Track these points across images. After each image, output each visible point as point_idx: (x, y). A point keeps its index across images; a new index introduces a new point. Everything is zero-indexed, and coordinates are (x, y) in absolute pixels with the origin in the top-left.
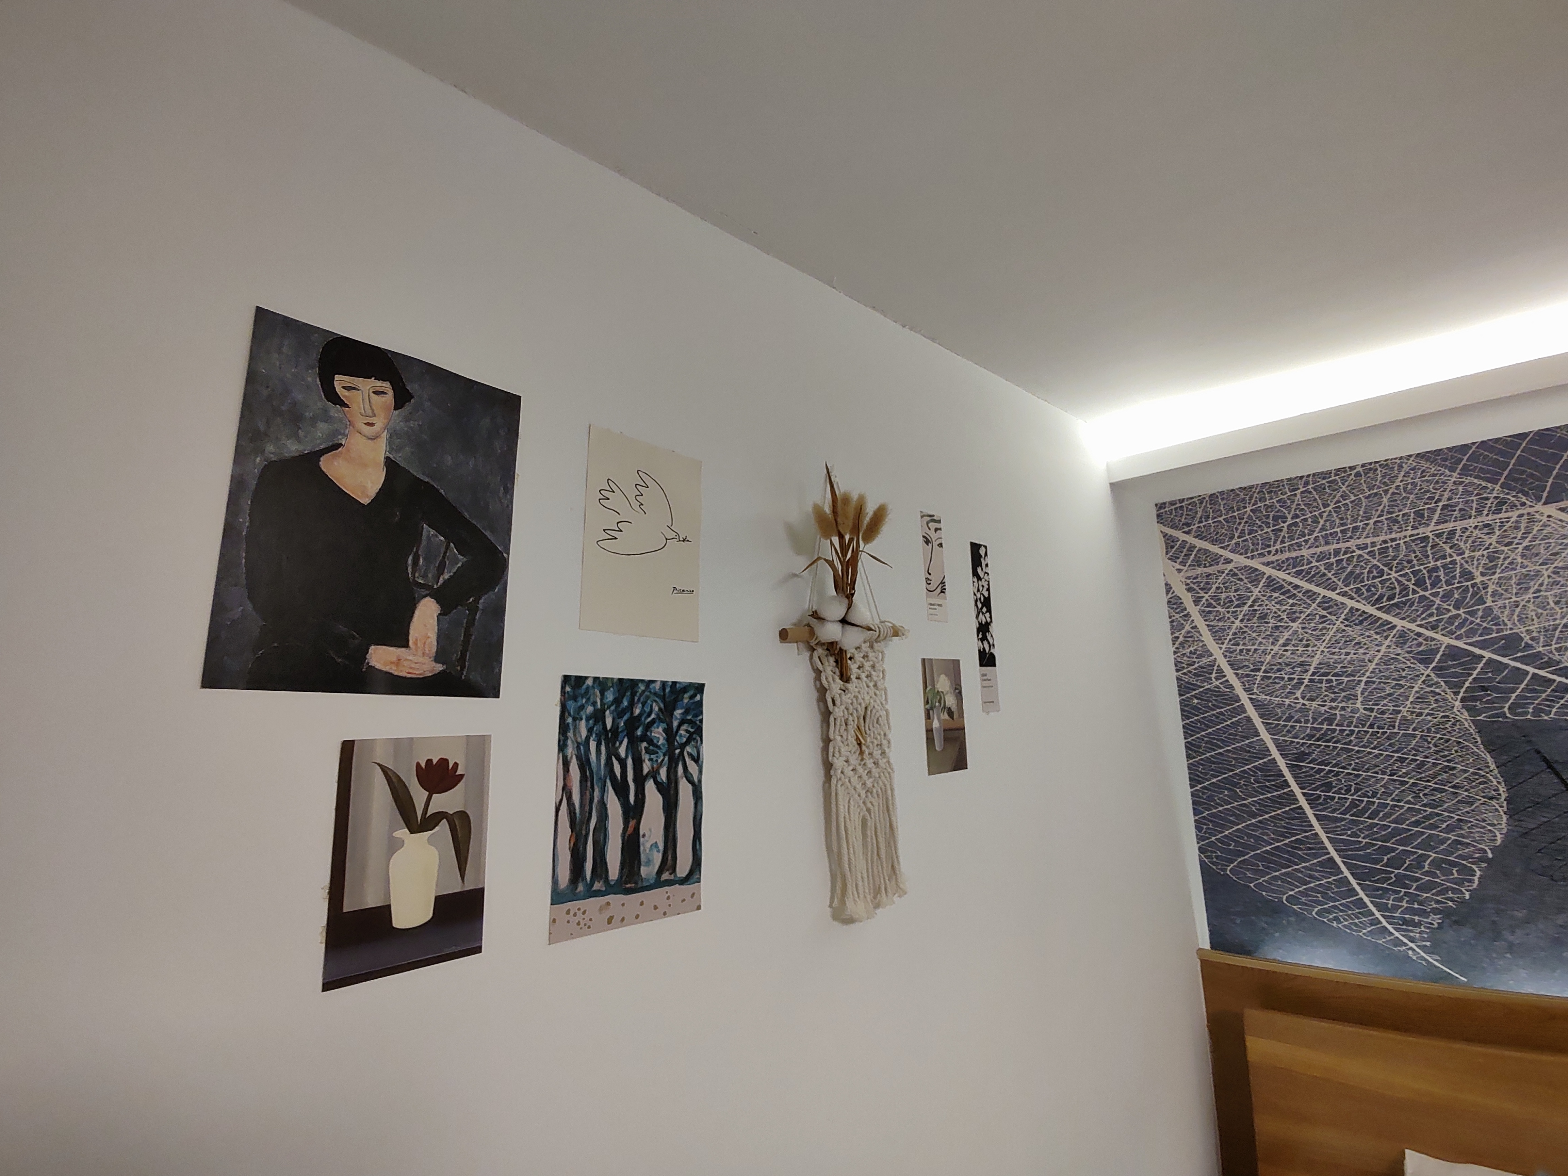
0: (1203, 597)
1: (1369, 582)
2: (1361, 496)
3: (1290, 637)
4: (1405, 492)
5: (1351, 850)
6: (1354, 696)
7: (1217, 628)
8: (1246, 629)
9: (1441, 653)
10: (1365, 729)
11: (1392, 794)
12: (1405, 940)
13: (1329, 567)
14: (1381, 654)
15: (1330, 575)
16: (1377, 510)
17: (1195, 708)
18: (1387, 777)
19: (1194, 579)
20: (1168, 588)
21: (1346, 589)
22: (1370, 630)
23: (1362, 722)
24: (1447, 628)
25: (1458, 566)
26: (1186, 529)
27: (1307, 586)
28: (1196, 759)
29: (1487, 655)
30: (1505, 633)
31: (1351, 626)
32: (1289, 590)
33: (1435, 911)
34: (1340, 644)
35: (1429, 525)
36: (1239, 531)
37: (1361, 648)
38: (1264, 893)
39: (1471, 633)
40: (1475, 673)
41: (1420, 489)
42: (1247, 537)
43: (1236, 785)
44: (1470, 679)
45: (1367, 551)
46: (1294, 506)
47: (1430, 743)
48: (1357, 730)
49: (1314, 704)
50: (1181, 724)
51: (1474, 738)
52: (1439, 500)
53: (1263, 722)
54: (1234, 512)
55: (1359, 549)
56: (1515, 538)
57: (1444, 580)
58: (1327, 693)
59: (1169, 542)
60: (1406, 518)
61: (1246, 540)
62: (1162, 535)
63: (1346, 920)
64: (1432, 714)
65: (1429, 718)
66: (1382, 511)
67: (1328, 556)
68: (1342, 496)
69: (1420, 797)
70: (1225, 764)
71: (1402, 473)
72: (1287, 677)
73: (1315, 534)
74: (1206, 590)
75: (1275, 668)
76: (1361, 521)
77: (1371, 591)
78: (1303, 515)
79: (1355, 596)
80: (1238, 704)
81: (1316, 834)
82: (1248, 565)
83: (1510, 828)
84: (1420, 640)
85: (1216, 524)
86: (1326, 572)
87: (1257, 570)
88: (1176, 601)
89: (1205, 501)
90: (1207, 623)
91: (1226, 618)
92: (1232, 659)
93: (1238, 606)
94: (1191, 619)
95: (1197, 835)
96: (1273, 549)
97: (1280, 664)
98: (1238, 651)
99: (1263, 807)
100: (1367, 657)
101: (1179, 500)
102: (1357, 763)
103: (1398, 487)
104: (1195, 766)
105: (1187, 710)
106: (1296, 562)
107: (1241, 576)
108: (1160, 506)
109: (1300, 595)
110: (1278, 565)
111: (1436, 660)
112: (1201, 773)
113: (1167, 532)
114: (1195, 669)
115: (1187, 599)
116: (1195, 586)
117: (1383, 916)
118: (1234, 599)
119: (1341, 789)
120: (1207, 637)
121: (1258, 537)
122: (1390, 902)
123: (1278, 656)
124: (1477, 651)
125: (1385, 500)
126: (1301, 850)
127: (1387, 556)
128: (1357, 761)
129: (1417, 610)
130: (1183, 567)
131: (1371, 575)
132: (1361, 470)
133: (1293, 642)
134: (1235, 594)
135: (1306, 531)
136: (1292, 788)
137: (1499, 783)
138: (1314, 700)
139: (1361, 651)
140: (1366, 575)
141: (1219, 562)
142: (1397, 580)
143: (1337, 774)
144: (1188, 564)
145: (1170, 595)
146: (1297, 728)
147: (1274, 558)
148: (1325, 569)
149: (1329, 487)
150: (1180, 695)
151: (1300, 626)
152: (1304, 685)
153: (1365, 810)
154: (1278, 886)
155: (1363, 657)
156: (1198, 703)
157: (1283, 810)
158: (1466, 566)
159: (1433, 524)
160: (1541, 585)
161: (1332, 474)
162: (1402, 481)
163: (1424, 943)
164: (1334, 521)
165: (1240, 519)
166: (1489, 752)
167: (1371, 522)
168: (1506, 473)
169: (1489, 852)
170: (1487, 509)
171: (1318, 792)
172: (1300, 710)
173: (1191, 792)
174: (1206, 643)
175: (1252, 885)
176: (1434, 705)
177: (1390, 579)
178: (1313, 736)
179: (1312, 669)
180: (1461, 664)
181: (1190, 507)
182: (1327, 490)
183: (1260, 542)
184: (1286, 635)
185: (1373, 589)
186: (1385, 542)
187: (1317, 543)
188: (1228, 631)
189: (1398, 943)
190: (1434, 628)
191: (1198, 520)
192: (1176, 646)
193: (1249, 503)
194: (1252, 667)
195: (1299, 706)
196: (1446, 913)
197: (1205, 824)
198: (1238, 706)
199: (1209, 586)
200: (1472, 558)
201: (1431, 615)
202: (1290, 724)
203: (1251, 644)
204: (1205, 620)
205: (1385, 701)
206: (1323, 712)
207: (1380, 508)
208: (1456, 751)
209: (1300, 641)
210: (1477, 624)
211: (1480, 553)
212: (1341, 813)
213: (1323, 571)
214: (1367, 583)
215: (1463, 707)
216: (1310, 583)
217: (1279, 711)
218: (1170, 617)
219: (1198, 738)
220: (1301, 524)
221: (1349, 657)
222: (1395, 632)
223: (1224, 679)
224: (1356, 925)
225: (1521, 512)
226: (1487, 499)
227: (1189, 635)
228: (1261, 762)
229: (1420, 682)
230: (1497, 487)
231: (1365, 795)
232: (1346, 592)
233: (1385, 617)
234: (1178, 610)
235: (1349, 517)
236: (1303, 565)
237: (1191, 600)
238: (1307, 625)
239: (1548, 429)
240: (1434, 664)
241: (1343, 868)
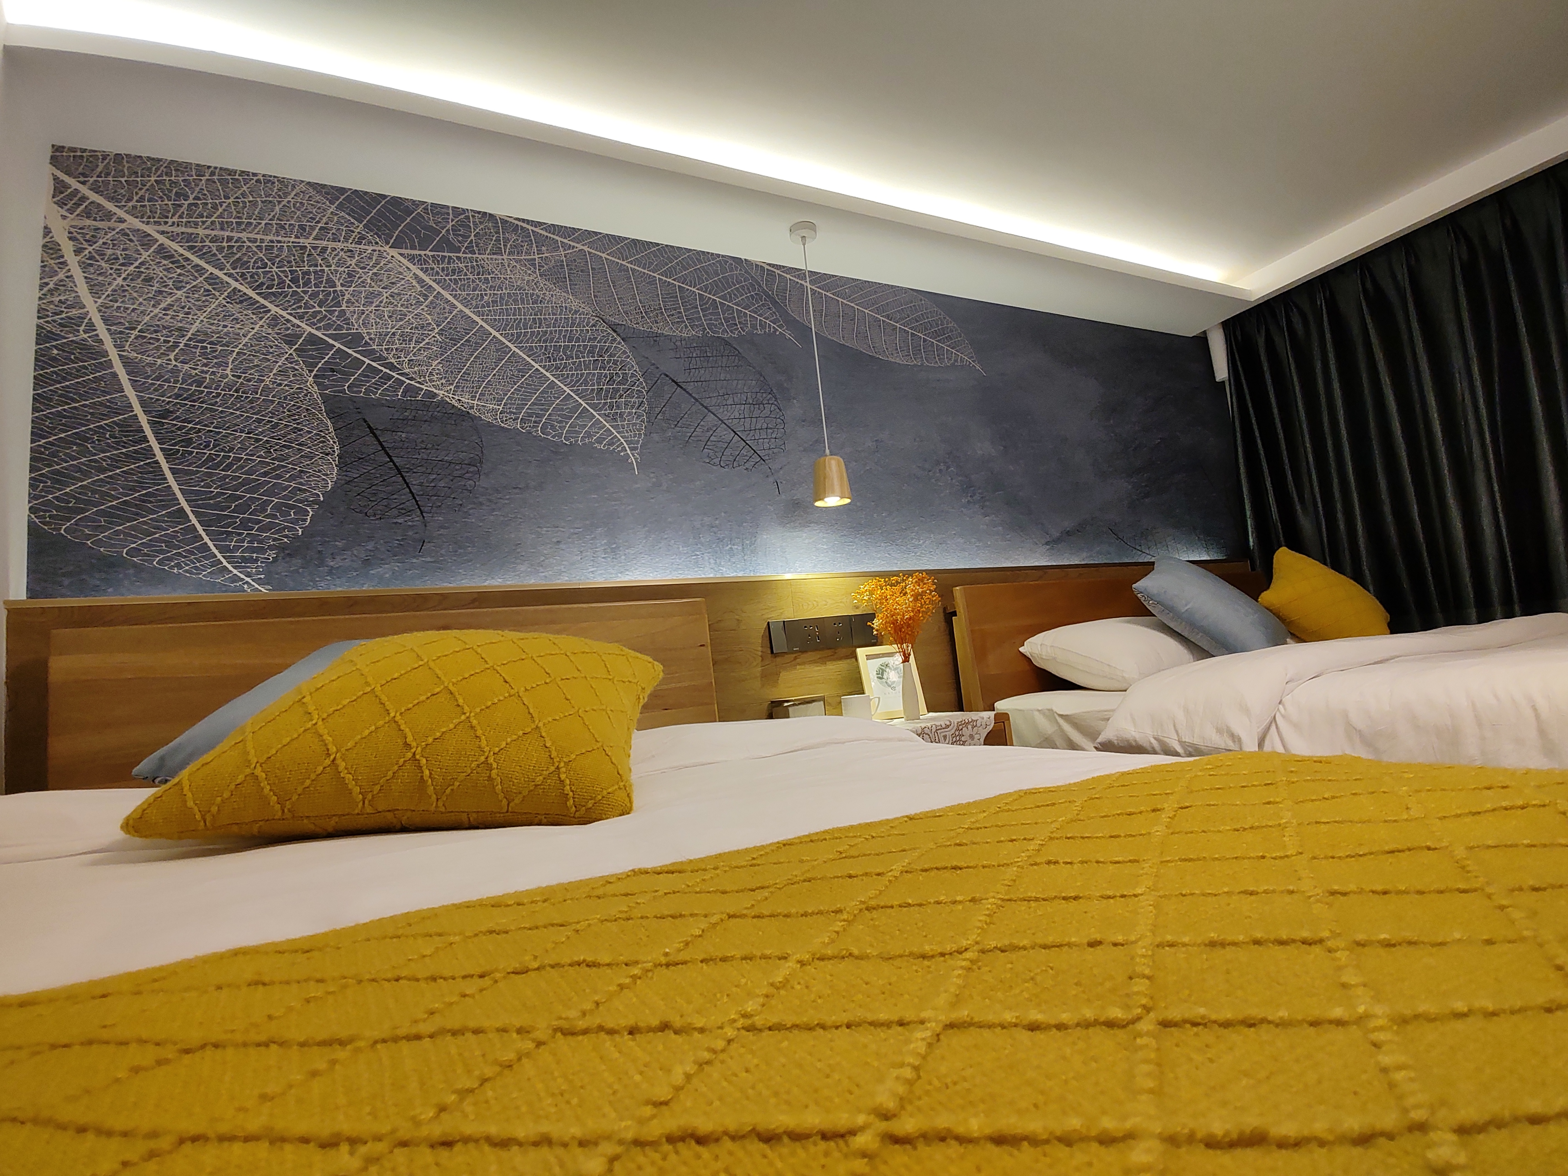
0: (86, 249)
1: (254, 271)
2: (258, 199)
3: (172, 303)
4: (294, 207)
5: (202, 500)
6: (225, 363)
7: (96, 282)
8: (127, 288)
9: (303, 338)
10: (231, 393)
11: (247, 449)
12: (242, 576)
13: (220, 249)
14: (255, 331)
15: (220, 256)
16: (269, 215)
17: (54, 359)
18: (244, 435)
19: (80, 229)
20: (47, 231)
21: (232, 271)
22: (248, 309)
23: (229, 387)
24: (310, 319)
25: (325, 274)
26: (82, 179)
27: (197, 261)
28: (44, 413)
29: (338, 345)
30: (352, 331)
31: (232, 304)
32: (179, 260)
33: (271, 548)
34: (219, 318)
35: (308, 238)
36: (139, 196)
37: (238, 323)
38: (102, 549)
39: (328, 327)
40: (327, 357)
41: (306, 209)
42: (146, 203)
43: (86, 440)
44: (323, 361)
45: (255, 245)
46: (197, 189)
47: (284, 408)
48: (223, 392)
49: (186, 367)
50: (32, 374)
51: (320, 407)
52: (318, 222)
53: (129, 379)
54: (138, 177)
55: (250, 241)
56: (368, 265)
57: (313, 282)
58: (200, 358)
59: (59, 187)
60: (291, 227)
61: (144, 206)
62: (52, 178)
63: (187, 565)
64: (290, 385)
65: (287, 388)
66: (274, 216)
67: (221, 240)
68: (242, 194)
69: (271, 452)
70: (80, 419)
71: (294, 193)
72: (162, 338)
73: (213, 219)
74: (90, 242)
75: (152, 329)
76: (255, 219)
77: (254, 278)
78: (205, 199)
79: (240, 279)
80: (105, 359)
81: (170, 487)
82: (141, 228)
83: (339, 477)
84: (289, 325)
85: (116, 183)
86: (217, 253)
87: (149, 235)
88: (53, 246)
89: (109, 158)
90: (85, 275)
91: (108, 273)
92: (106, 315)
93: (123, 265)
94: (67, 268)
95: (30, 494)
96: (170, 221)
97: (158, 326)
98: (115, 308)
99: (115, 462)
100: (242, 332)
101: (81, 149)
102: (220, 422)
103: (289, 202)
104: (42, 420)
105: (42, 360)
106: (190, 238)
107: (131, 237)
108: (57, 149)
109: (189, 267)
110: (172, 236)
111: (299, 343)
112: (48, 427)
113: (58, 176)
114: (62, 319)
115: (67, 248)
116: (79, 236)
117: (224, 557)
118: (120, 257)
119: (201, 444)
120: (82, 289)
121: (158, 206)
122: (233, 544)
123: (157, 318)
124: (331, 341)
125: (277, 209)
126: (151, 502)
127: (272, 253)
128: (219, 420)
129: (289, 301)
130: (68, 215)
131: (256, 265)
132: (262, 178)
133: (175, 308)
134: (123, 253)
135: (205, 214)
136: (150, 443)
137: (334, 442)
138: (186, 363)
139: (238, 326)
140: (252, 264)
141: (111, 219)
142: (276, 273)
143: (199, 431)
144: (76, 213)
145: (48, 239)
146: (166, 387)
147: (171, 229)
148: (217, 250)
149: (232, 183)
150: (37, 344)
151: (184, 294)
152: (179, 348)
153: (220, 463)
154: (120, 540)
155: (239, 331)
156: (58, 354)
157: (137, 465)
158: (331, 276)
159: (311, 238)
160: (381, 302)
161: (237, 174)
162: (292, 198)
163: (259, 576)
164: (231, 212)
165: (142, 184)
166: (330, 419)
167: (264, 222)
168: (368, 218)
169: (321, 496)
170: (352, 239)
171: (177, 447)
172: (171, 371)
173: (31, 448)
174: (80, 294)
175: (89, 542)
176: (293, 378)
177: (271, 272)
178: (181, 395)
179: (189, 335)
180: (317, 349)
181: (91, 159)
182: (230, 185)
183: (159, 212)
184: (169, 300)
185: (256, 277)
186: (272, 241)
187: (213, 227)
188: (107, 286)
189: (236, 579)
190: (301, 318)
191: (98, 174)
192: (43, 292)
193: (155, 174)
194: (127, 325)
195: (170, 367)
196: (282, 548)
197: (41, 482)
198: (105, 361)
199: (95, 240)
200: (336, 271)
201: (300, 307)
202: (158, 383)
203: (130, 302)
204: (84, 272)
205: (252, 371)
206: (194, 374)
207: (272, 214)
208: (305, 416)
209: (181, 308)
210: (333, 321)
211: (342, 269)
212: (196, 467)
213: (215, 251)
214: (251, 270)
215: (315, 382)
216: (201, 259)
217: (149, 369)
218: (42, 262)
219: (50, 390)
220: (201, 206)
221: (225, 330)
222: (269, 315)
223: (95, 333)
224: (196, 568)
225: (374, 248)
226: (353, 232)
227: (62, 283)
228: (120, 417)
229: (283, 359)
230: (361, 226)
231: (222, 450)
232: (232, 274)
233: (262, 301)
234: (53, 256)
235: (245, 213)
236: (196, 242)
237: (72, 249)
238: (191, 295)
239: (400, 198)
240: (297, 346)
241: (192, 516)
